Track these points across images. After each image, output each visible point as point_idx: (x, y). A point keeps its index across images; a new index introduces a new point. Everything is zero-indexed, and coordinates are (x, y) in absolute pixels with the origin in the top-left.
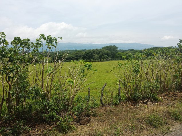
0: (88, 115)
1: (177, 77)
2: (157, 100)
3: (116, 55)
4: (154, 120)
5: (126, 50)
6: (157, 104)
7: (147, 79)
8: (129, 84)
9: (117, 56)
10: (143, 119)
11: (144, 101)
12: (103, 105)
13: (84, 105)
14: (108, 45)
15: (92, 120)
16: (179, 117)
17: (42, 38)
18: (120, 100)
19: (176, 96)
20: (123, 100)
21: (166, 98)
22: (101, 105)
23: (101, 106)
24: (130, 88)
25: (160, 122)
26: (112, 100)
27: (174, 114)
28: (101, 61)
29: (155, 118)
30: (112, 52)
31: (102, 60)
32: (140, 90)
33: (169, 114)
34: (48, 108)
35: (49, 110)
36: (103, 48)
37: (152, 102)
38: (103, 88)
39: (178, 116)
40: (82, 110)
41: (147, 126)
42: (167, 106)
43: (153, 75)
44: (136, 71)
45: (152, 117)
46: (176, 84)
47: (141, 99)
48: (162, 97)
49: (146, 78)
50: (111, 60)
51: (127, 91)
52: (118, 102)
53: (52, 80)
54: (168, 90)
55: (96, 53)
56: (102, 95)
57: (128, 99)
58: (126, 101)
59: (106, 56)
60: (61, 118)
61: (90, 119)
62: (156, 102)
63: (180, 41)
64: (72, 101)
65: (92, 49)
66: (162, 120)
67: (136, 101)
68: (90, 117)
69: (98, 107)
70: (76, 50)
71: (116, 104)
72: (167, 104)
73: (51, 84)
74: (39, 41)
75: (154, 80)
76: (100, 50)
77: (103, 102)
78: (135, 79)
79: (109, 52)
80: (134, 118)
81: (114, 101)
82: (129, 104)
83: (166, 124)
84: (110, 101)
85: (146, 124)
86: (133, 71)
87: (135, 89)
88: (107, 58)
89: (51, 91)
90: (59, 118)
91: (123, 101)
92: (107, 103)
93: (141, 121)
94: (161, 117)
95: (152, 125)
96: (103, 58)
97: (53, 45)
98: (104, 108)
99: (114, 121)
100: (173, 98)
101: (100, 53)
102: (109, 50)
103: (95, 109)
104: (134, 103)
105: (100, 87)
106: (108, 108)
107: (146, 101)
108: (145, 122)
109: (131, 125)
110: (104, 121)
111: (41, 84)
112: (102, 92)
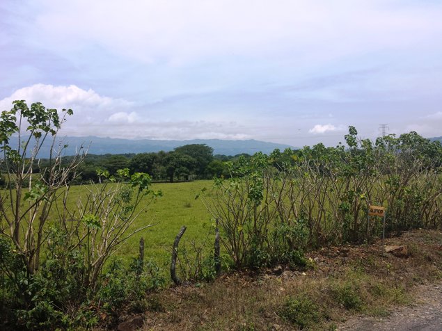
0: (138, 310)
1: (346, 210)
2: (305, 265)
3: (209, 167)
4: (299, 311)
5: (230, 157)
6: (304, 274)
7: (279, 217)
8: (240, 228)
9: (210, 169)
10: (273, 309)
11: (275, 269)
12: (177, 283)
13: (129, 284)
14: (190, 144)
15: (148, 320)
16: (355, 300)
17: (19, 111)
18: (218, 267)
19: (347, 256)
20: (225, 268)
21: (324, 261)
22: (172, 283)
23: (171, 286)
24: (243, 237)
25: (311, 313)
26: (200, 270)
27: (344, 295)
28: (172, 181)
29: (300, 306)
30: (198, 160)
31: (175, 178)
32: (266, 244)
33: (333, 294)
34: (30, 293)
35: (33, 299)
36: (177, 150)
37: (293, 270)
38: (178, 238)
39: (352, 300)
40: (121, 296)
41: (284, 326)
42: (328, 277)
43: (293, 207)
44: (256, 197)
45: (295, 303)
46: (345, 226)
47: (268, 264)
48: (315, 259)
49: (277, 213)
50: (196, 179)
51: (235, 245)
52: (215, 272)
53: (42, 220)
54: (326, 241)
55: (160, 162)
56: (175, 256)
57: (237, 267)
58: (234, 271)
59: (185, 168)
60: (65, 318)
61: (144, 318)
62: (302, 271)
63: (350, 130)
64: (96, 275)
65: (150, 151)
66: (317, 310)
67: (255, 269)
68: (143, 315)
69: (165, 289)
70: (108, 156)
71: (208, 279)
72: (326, 273)
73: (40, 232)
74: (9, 118)
75: (296, 217)
76: (170, 155)
77: (178, 275)
78: (253, 217)
79: (191, 158)
80: (251, 309)
81: (205, 272)
82: (241, 277)
83: (328, 318)
84: (193, 272)
85: (281, 322)
86: (249, 197)
87: (254, 241)
88: (186, 173)
89: (38, 248)
90: (60, 317)
91: (226, 271)
92: (188, 277)
93: (269, 314)
94: (314, 304)
95: (294, 321)
96: (178, 175)
97: (47, 129)
98: (178, 289)
99: (203, 319)
100: (339, 260)
101: (171, 163)
102: (191, 155)
103: (157, 293)
104: (251, 275)
105: (170, 240)
106: (190, 290)
107: (280, 267)
108: (278, 317)
109: (245, 324)
110: (180, 320)
111: (12, 229)
112: (174, 250)
